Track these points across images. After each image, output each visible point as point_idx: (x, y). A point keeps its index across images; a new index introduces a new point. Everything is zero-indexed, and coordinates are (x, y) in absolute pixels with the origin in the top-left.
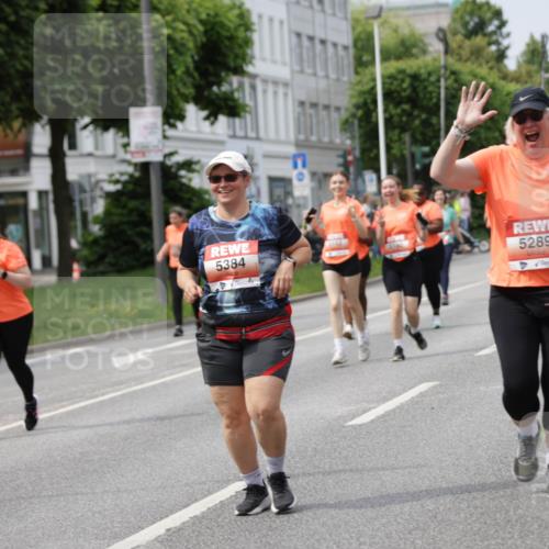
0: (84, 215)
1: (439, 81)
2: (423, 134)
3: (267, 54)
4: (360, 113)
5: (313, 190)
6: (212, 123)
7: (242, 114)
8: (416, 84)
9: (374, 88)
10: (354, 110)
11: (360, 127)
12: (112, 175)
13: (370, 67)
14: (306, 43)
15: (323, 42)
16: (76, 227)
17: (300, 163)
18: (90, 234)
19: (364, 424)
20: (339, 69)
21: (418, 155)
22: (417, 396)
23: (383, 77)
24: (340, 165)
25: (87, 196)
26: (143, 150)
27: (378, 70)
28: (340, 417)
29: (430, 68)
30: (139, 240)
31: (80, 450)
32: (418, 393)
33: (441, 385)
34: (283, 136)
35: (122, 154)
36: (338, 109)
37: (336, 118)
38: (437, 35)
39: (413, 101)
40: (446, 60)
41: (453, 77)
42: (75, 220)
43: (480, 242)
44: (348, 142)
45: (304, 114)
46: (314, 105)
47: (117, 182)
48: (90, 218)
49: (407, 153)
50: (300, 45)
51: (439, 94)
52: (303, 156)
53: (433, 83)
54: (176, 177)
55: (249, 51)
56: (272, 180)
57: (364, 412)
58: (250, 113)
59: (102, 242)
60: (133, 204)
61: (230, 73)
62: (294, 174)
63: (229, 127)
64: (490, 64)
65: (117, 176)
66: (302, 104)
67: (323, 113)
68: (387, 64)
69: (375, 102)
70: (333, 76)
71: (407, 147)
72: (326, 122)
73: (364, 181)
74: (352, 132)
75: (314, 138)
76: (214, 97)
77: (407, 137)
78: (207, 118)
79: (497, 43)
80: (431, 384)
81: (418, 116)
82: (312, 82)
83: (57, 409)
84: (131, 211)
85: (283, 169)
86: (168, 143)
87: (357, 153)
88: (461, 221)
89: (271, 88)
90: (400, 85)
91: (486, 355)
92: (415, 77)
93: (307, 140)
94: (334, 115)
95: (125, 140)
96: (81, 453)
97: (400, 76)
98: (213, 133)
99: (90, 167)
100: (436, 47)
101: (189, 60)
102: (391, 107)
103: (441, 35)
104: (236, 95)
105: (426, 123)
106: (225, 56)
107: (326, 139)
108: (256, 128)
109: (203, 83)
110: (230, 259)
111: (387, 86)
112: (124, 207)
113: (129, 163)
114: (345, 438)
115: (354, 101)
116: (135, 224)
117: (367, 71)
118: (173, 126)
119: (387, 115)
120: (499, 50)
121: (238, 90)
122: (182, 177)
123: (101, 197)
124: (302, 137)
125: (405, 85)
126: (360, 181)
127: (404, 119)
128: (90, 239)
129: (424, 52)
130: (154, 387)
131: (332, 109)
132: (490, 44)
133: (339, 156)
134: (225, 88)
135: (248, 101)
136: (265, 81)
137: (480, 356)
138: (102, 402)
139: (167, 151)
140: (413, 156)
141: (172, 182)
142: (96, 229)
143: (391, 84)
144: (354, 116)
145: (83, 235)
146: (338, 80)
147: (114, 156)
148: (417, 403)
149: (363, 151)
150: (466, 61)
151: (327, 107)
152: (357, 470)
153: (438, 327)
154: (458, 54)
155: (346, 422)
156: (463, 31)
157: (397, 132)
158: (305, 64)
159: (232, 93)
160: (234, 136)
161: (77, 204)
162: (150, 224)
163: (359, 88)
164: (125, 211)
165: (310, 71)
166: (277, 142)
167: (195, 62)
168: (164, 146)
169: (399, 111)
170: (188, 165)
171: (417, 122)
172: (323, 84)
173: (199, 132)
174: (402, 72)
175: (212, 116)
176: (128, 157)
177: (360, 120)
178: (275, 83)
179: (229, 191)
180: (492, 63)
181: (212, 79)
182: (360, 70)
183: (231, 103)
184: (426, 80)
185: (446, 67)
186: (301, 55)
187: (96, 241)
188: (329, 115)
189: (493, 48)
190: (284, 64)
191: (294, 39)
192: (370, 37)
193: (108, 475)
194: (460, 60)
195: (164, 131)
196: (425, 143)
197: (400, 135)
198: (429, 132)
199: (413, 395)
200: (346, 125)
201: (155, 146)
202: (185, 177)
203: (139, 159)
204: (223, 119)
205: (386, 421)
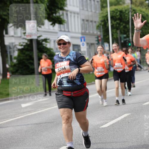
0: (11, 56)
1: (129, 13)
2: (124, 31)
4: (103, 23)
5: (87, 49)
6: (53, 26)
7: (63, 23)
8: (122, 14)
9: (107, 15)
10: (100, 22)
11: (103, 28)
12: (20, 43)
16: (8, 60)
17: (83, 40)
18: (13, 62)
19: (106, 127)
20: (96, 9)
21: (122, 38)
22: (124, 118)
23: (110, 12)
24: (96, 41)
25: (12, 50)
26: (31, 35)
27: (109, 9)
28: (98, 125)
29: (126, 9)
30: (29, 65)
31: (10, 135)
33: (131, 115)
34: (77, 31)
35: (23, 36)
36: (95, 22)
37: (95, 25)
39: (121, 19)
40: (131, 6)
41: (134, 12)
42: (8, 58)
43: (144, 67)
44: (99, 33)
45: (84, 24)
46: (87, 21)
47: (22, 45)
48: (13, 57)
49: (119, 37)
51: (129, 17)
52: (84, 38)
53: (127, 14)
54: (42, 44)
55: (65, 2)
57: (106, 123)
58: (66, 23)
59: (17, 65)
60: (27, 53)
61: (59, 10)
62: (81, 44)
63: (59, 27)
64: (146, 7)
65: (22, 44)
66: (83, 20)
67: (90, 23)
68: (112, 7)
69: (108, 20)
70: (93, 11)
71: (118, 35)
72: (91, 26)
74: (100, 29)
75: (87, 32)
76: (54, 17)
77: (118, 32)
78: (52, 24)
80: (128, 114)
81: (122, 25)
82: (86, 13)
83: (2, 121)
84: (27, 55)
86: (38, 32)
87: (102, 37)
88: (137, 60)
89: (73, 15)
90: (116, 14)
91: (146, 105)
92: (121, 12)
93: (85, 32)
94: (94, 24)
96: (11, 136)
97: (116, 11)
98: (54, 29)
99: (13, 40)
102: (113, 21)
104: (61, 17)
105: (125, 27)
106: (57, 4)
107: (91, 32)
108: (68, 28)
109: (50, 13)
112: (24, 54)
113: (26, 39)
114: (100, 132)
115: (101, 19)
116: (28, 60)
117: (105, 9)
119: (112, 24)
121: (62, 15)
122: (43, 44)
123: (17, 50)
124: (83, 31)
125: (118, 14)
127: (118, 25)
128: (13, 64)
129: (124, 3)
130: (35, 114)
131: (93, 22)
133: (96, 38)
134: (58, 14)
135: (65, 19)
136: (71, 12)
137: (144, 105)
138: (18, 119)
139: (39, 35)
140: (121, 38)
141: (40, 46)
142: (15, 61)
143: (113, 14)
144: (101, 24)
145: (11, 63)
146: (95, 12)
147: (21, 37)
148: (124, 121)
149: (104, 36)
150: (138, 6)
151: (92, 21)
152: (104, 143)
153: (130, 95)
154: (135, 4)
155: (100, 127)
157: (115, 30)
158: (84, 7)
159: (60, 16)
160: (61, 31)
161: (8, 53)
162: (33, 60)
163: (102, 15)
164: (25, 55)
165: (85, 9)
166: (75, 33)
168: (37, 34)
169: (115, 23)
170: (45, 40)
171: (122, 27)
172: (90, 13)
173: (49, 29)
174: (117, 10)
175: (53, 24)
176: (25, 37)
177: (103, 26)
178: (74, 13)
179: (64, 48)
181: (53, 11)
182: (103, 9)
183: (59, 20)
184: (125, 12)
185: (131, 8)
186: (83, 4)
187: (15, 65)
188: (92, 24)
189: (147, 2)
190: (77, 7)
193: (21, 144)
194: (136, 6)
195: (37, 29)
196: (125, 33)
197: (116, 31)
198: (126, 30)
199: (122, 118)
200: (98, 27)
201: (35, 34)
202: (45, 44)
203: (29, 38)
204: (57, 25)
205: (113, 126)
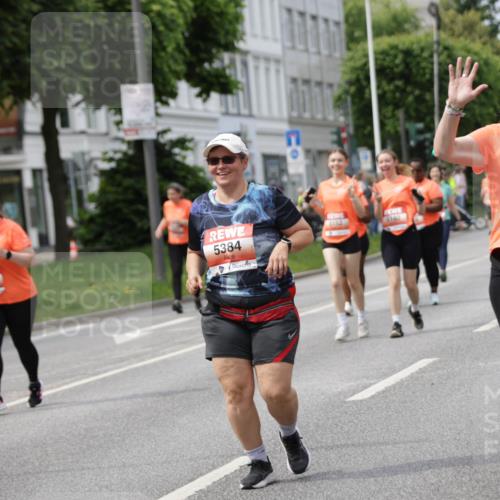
0: (80, 193)
1: (431, 56)
2: (417, 110)
3: (258, 30)
4: (353, 89)
5: (307, 167)
6: (205, 101)
7: (234, 91)
9: (366, 64)
10: (347, 87)
11: (353, 103)
12: (105, 153)
13: (362, 43)
14: (297, 18)
15: (314, 18)
16: (71, 205)
17: (293, 140)
18: (86, 212)
19: (365, 400)
20: (331, 45)
21: (412, 132)
22: (417, 372)
23: (376, 53)
24: (334, 142)
25: (81, 174)
26: (136, 129)
27: (371, 46)
28: (340, 393)
29: (423, 44)
30: (135, 219)
31: (84, 426)
32: (417, 369)
33: (440, 362)
34: (275, 113)
35: (115, 132)
36: (331, 86)
37: (330, 95)
38: (429, 11)
39: (407, 77)
40: (439, 36)
41: (446, 53)
42: (71, 198)
43: (476, 218)
44: (342, 119)
45: (297, 91)
46: (307, 82)
47: (111, 160)
48: (85, 196)
49: (401, 129)
50: (291, 21)
51: (432, 70)
52: (297, 133)
53: (425, 59)
54: (170, 155)
55: (239, 27)
56: (267, 158)
57: (365, 387)
58: (242, 90)
59: (99, 220)
60: (128, 182)
61: (221, 50)
62: (288, 151)
63: (221, 104)
64: (483, 40)
65: (111, 154)
66: (294, 80)
67: (316, 90)
68: (379, 40)
69: (368, 78)
70: (325, 52)
71: (401, 124)
72: (319, 99)
73: (358, 159)
74: (345, 108)
75: (307, 115)
76: (205, 73)
77: (400, 114)
78: (199, 95)
79: (490, 18)
80: (430, 360)
81: (412, 93)
82: (303, 58)
83: (59, 386)
84: (127, 189)
85: (278, 147)
86: (160, 120)
87: (351, 130)
89: (262, 65)
90: (393, 61)
91: (486, 332)
92: (408, 53)
93: (300, 117)
94: (327, 92)
95: (117, 118)
96: (86, 430)
97: (392, 52)
98: (206, 110)
99: (84, 145)
100: (428, 22)
101: (180, 36)
102: (384, 83)
103: (433, 10)
104: (228, 72)
105: (420, 100)
106: (216, 32)
107: (319, 116)
108: (249, 105)
109: (193, 59)
110: (226, 242)
111: (379, 62)
112: (119, 185)
113: (123, 140)
114: (346, 413)
115: (347, 77)
116: (130, 202)
117: (360, 47)
118: (166, 103)
119: (380, 92)
120: (492, 25)
121: (229, 67)
122: (176, 155)
123: (96, 175)
124: (295, 114)
125: (398, 61)
126: (354, 159)
127: (398, 95)
128: (86, 217)
129: (417, 27)
130: (155, 365)
131: (325, 86)
132: (483, 19)
133: (333, 133)
134: (216, 64)
135: (240, 77)
136: (257, 58)
137: (478, 332)
138: (104, 379)
139: (160, 128)
140: (407, 132)
141: (166, 161)
142: (91, 207)
143: (384, 60)
144: (347, 92)
145: (79, 214)
146: (330, 56)
147: (107, 134)
148: (417, 379)
149: (357, 128)
150: (460, 35)
151: (319, 84)
152: (359, 445)
153: (436, 304)
154: (451, 29)
155: (345, 397)
156: (455, 5)
157: (390, 108)
158: (297, 41)
159: (224, 69)
160: (227, 113)
161: (72, 182)
162: (145, 202)
163: (351, 64)
164: (120, 190)
165: (301, 47)
166: (271, 119)
167: (185, 38)
168: (157, 124)
169: (392, 87)
170: (182, 143)
171: (410, 98)
172: (315, 60)
173: (192, 109)
174: (395, 47)
175: (204, 94)
176: (121, 134)
177: (353, 96)
178: (267, 59)
179: (227, 173)
180: (486, 38)
181: (203, 55)
182: (352, 46)
183: (222, 80)
184: (419, 56)
185: (438, 43)
186: (292, 32)
187: (92, 220)
188: (322, 91)
189: (487, 23)
190: (275, 40)
191: (285, 15)
192: (361, 12)
193: (114, 451)
194: (453, 35)
195: (156, 108)
196: (419, 119)
197: (394, 111)
198: (423, 108)
199: (413, 371)
200: (339, 102)
201: (148, 124)
202: (179, 154)
203: (132, 137)
204: (215, 96)
205: (386, 397)
